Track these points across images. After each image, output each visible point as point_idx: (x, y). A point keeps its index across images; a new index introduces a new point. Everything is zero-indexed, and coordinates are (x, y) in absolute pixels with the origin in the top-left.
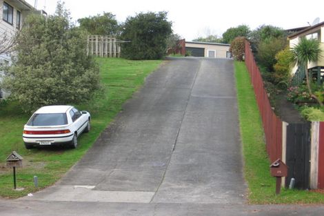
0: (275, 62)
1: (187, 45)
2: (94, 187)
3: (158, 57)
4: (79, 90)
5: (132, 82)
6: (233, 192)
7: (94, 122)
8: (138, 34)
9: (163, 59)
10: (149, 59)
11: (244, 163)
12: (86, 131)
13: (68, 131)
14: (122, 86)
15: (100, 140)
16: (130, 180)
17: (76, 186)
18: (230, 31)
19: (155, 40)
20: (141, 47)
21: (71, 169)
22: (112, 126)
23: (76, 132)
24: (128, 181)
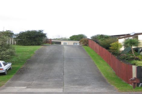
0: (110, 46)
1: (52, 41)
2: (26, 87)
3: (39, 44)
4: (5, 56)
5: (28, 53)
6: (107, 88)
7: (13, 66)
8: (27, 37)
9: (41, 45)
10: (33, 45)
11: (106, 79)
12: (10, 69)
13: (3, 69)
14: (23, 54)
15: (19, 72)
16: (45, 85)
17: (15, 87)
18: (74, 36)
19: (37, 39)
20: (29, 41)
21: (8, 81)
22: (24, 67)
23: (6, 69)
24: (44, 85)
